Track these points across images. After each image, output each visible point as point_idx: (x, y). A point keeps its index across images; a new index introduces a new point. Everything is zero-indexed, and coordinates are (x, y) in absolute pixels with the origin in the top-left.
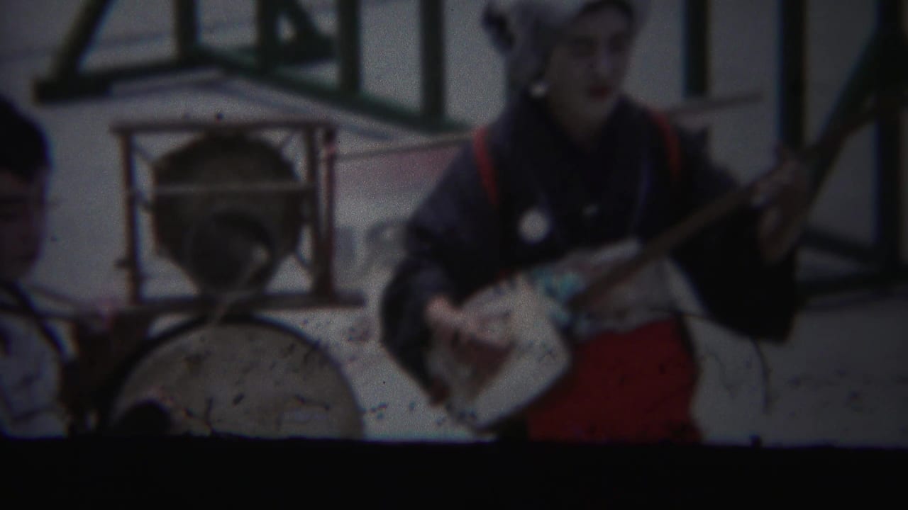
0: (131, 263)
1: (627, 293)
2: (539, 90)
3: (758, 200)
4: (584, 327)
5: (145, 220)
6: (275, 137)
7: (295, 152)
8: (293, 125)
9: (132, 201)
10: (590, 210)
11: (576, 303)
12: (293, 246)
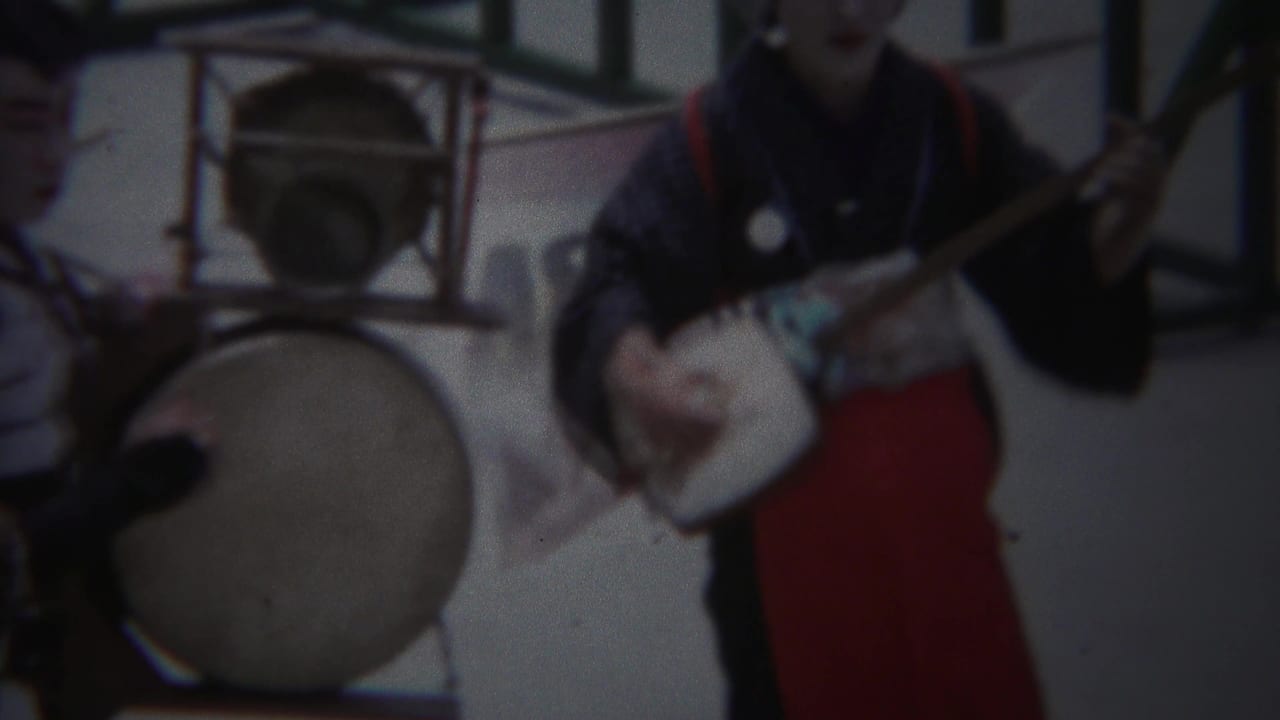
0: (185, 232)
1: (900, 329)
2: (776, 38)
3: (1091, 190)
4: (837, 376)
5: (213, 178)
6: (407, 81)
7: (431, 103)
8: (431, 71)
9: (198, 148)
10: (847, 207)
11: (826, 342)
12: (414, 235)
